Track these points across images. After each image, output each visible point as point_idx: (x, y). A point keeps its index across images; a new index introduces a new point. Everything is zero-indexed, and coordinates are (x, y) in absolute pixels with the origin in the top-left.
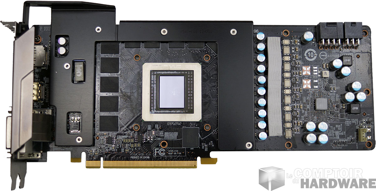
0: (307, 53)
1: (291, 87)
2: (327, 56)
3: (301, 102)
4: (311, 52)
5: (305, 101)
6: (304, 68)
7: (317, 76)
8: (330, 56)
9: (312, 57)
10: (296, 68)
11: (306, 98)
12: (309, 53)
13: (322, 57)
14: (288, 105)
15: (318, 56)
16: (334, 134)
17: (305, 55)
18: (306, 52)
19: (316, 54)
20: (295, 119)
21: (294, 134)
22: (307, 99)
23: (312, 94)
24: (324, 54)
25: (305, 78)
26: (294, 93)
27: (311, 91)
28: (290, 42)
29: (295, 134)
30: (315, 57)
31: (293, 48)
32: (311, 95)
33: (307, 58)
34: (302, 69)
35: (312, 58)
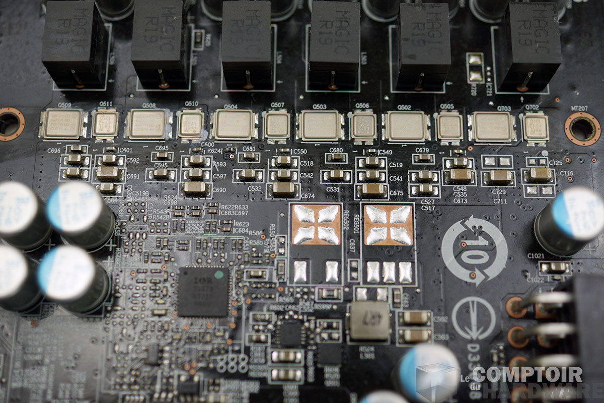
0: (482, 233)
1: (300, 145)
2: (471, 341)
3: (222, 190)
4: (491, 249)
5: (225, 209)
6: (404, 213)
7: (360, 280)
8: (474, 354)
9: (464, 256)
10: (403, 172)
11: (239, 218)
12: (482, 241)
13: (466, 308)
14: (208, 126)
15: (468, 289)
16: (38, 358)
17: (472, 222)
18: (489, 228)
19: (479, 278)
20: (135, 161)
21: (58, 151)
22: (236, 223)
23: (260, 248)
24: (483, 322)
25: (351, 218)
26: (271, 155)
27: (282, 245)
28: (537, 150)
29: (58, 155)
30: (462, 274)
31: (505, 161)
32: (258, 243)
33: (457, 229)
34: (396, 201)
35: (458, 256)
